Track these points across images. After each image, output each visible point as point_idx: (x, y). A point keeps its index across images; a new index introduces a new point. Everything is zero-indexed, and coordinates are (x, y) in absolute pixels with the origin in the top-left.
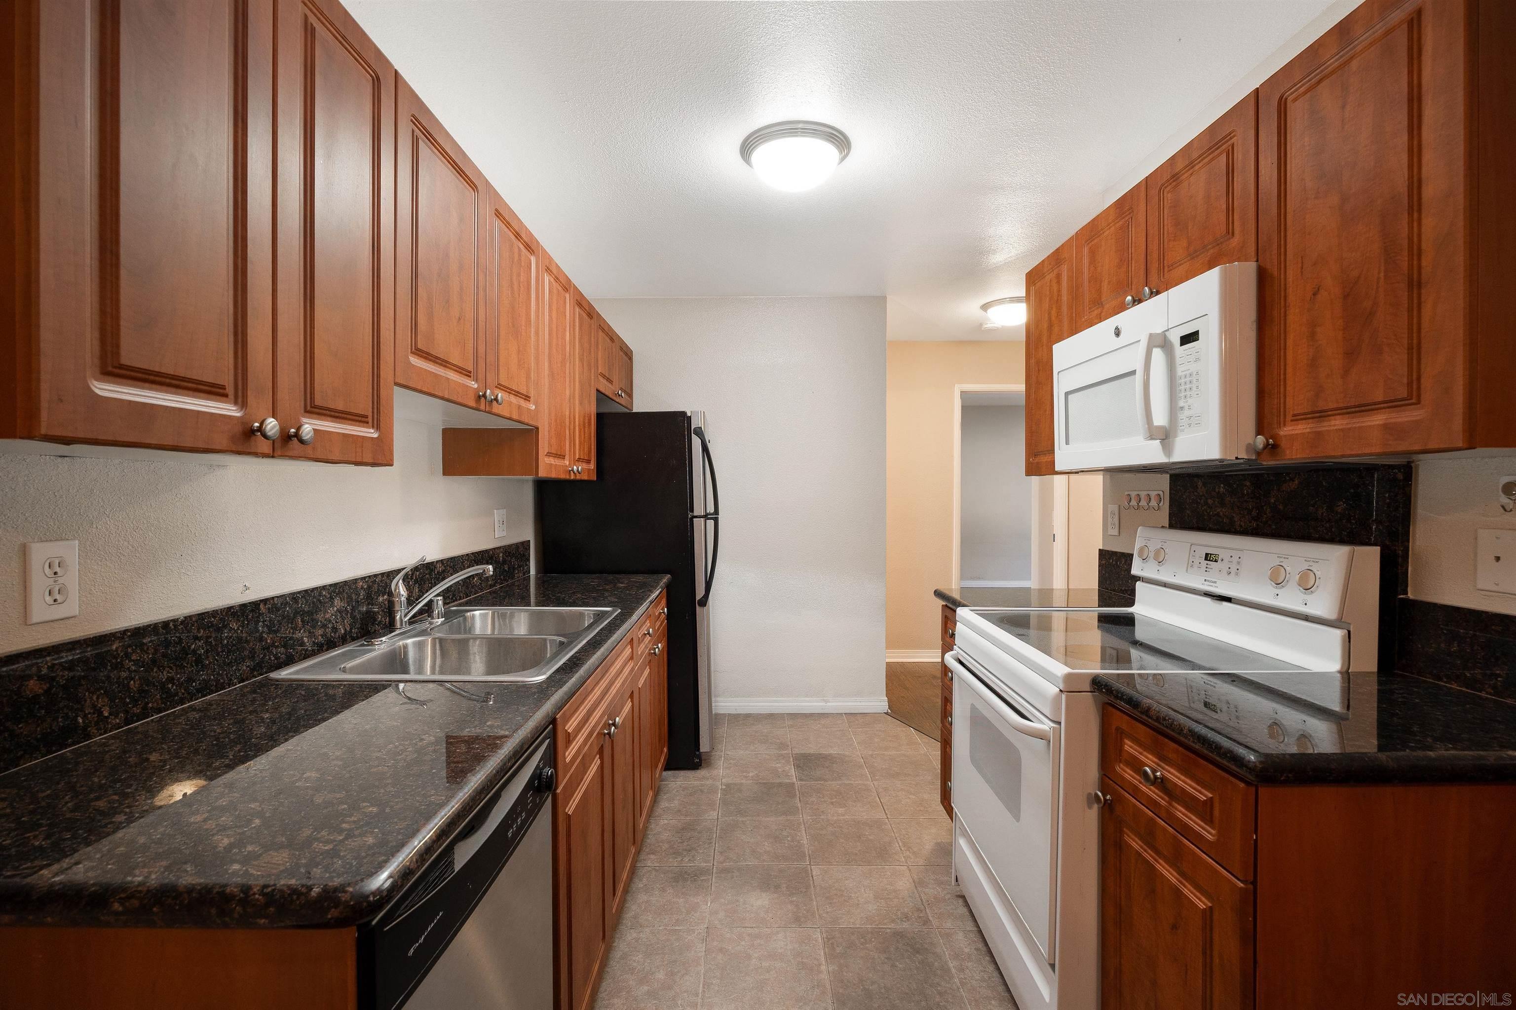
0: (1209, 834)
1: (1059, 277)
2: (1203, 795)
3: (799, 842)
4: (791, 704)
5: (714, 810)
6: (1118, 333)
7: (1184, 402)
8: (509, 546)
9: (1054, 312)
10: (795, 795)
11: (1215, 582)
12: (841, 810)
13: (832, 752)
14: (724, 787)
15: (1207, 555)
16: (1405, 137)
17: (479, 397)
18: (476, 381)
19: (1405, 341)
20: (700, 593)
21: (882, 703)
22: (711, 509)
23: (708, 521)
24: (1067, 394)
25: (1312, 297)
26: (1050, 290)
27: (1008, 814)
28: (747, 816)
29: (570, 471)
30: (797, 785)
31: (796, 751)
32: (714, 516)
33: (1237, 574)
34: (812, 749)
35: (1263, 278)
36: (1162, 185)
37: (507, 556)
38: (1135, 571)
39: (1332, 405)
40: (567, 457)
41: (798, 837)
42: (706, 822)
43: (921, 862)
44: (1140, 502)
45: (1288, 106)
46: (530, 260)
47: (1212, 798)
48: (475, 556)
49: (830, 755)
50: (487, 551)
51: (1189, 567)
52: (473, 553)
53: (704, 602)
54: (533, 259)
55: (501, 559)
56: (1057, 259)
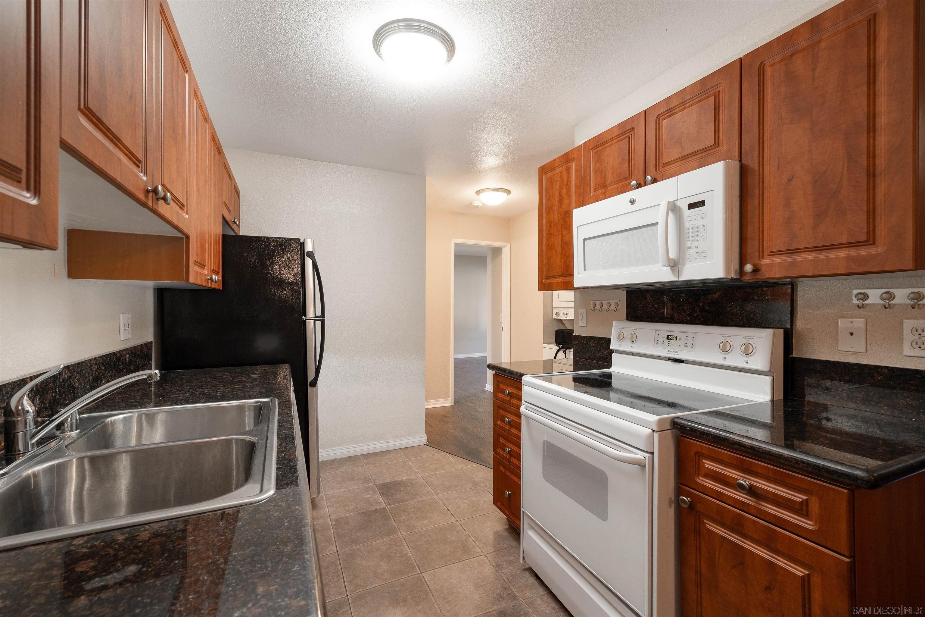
0: (808, 524)
1: (568, 170)
2: (799, 497)
3: (406, 556)
4: (364, 448)
5: (332, 544)
6: (632, 202)
7: (692, 244)
8: (134, 347)
9: (564, 191)
10: (389, 519)
11: (677, 352)
12: (425, 522)
13: (402, 478)
14: (334, 523)
15: (668, 336)
16: (865, 88)
17: (148, 191)
18: (145, 173)
19: (865, 208)
20: (311, 376)
21: (423, 439)
22: (319, 313)
23: (317, 322)
24: (585, 240)
25: (787, 182)
26: (561, 177)
27: (594, 518)
28: (360, 543)
29: (208, 279)
30: (388, 509)
31: (377, 482)
32: (322, 319)
33: (692, 347)
34: (387, 478)
35: (744, 171)
36: (660, 114)
37: (132, 357)
38: (612, 347)
39: (803, 246)
40: (206, 267)
41: (404, 552)
42: (329, 557)
43: (491, 549)
44: (610, 307)
45: (765, 69)
46: (185, 77)
47: (807, 499)
48: (103, 359)
49: (402, 481)
50: (114, 354)
51: (655, 343)
52: (101, 357)
53: (314, 383)
54: (187, 76)
55: (128, 360)
56: (567, 159)
